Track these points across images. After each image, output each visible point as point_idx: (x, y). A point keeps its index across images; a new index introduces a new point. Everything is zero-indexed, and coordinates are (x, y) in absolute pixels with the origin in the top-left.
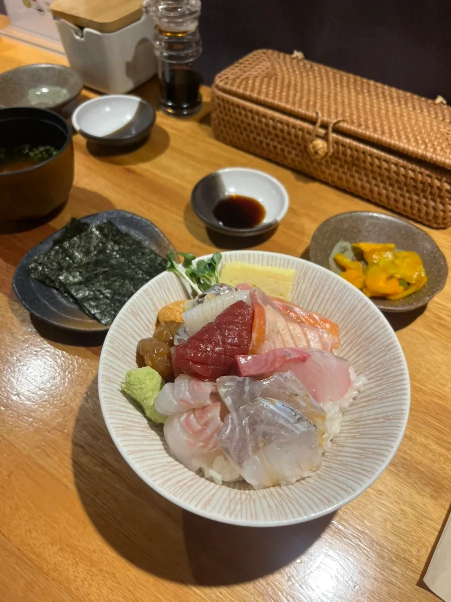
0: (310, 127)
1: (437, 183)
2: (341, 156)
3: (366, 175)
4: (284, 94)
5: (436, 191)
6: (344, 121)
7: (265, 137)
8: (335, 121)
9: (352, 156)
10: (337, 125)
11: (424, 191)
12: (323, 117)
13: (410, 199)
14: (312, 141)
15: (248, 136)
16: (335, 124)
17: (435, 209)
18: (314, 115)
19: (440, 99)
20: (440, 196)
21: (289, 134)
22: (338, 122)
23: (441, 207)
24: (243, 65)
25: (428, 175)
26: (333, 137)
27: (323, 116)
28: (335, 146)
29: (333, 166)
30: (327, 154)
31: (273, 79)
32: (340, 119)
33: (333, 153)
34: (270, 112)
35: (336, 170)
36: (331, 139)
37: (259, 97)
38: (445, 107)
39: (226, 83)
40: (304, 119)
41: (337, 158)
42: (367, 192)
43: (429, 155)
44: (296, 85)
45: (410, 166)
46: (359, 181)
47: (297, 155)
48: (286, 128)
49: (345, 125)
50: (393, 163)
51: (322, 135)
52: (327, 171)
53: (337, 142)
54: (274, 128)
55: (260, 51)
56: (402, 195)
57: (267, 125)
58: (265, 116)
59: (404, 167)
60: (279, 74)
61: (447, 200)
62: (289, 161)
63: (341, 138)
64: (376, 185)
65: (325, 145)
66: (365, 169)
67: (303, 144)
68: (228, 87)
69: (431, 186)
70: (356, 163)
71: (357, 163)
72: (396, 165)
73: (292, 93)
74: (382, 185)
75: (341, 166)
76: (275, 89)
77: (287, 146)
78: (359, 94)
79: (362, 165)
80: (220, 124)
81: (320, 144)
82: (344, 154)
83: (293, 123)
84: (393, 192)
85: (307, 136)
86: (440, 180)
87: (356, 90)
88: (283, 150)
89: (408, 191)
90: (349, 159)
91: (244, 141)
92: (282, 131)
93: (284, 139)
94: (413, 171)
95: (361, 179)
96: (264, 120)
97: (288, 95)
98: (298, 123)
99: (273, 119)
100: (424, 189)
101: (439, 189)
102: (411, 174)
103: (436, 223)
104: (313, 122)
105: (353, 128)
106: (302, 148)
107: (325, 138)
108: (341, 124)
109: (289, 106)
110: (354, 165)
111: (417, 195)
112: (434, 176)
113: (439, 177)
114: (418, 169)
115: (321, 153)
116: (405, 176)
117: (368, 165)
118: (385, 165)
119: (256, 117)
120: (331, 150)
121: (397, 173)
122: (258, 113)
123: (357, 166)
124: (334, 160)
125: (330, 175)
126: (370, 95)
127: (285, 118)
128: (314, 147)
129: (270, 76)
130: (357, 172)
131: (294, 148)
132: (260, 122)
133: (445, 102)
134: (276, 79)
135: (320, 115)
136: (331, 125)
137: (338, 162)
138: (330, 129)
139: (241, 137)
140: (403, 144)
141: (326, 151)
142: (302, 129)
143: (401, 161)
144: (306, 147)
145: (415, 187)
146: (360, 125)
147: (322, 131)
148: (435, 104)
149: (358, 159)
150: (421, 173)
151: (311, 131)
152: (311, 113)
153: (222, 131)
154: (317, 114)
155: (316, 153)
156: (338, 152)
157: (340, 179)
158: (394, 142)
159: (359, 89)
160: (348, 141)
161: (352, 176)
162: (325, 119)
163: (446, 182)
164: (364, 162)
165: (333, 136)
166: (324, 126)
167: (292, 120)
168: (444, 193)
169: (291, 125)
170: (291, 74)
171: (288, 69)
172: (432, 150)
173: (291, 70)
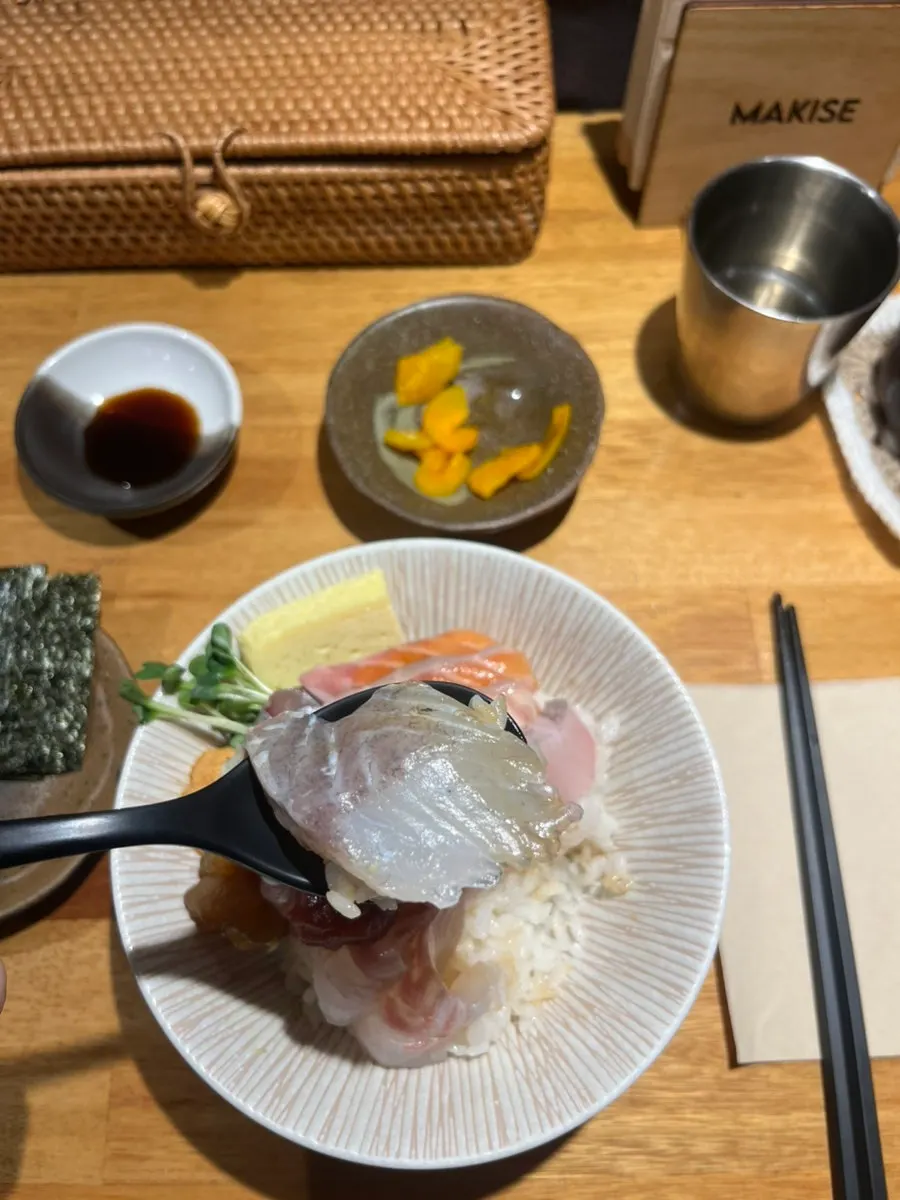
0: (172, 172)
1: (485, 185)
2: (269, 206)
3: (341, 222)
4: (66, 113)
5: (488, 200)
6: (239, 132)
7: (81, 229)
8: (221, 142)
9: (292, 199)
10: (230, 148)
11: (466, 208)
12: (189, 143)
13: (447, 231)
14: (194, 204)
15: (39, 240)
16: (224, 149)
17: (501, 231)
20: (500, 207)
21: (132, 203)
22: (228, 142)
23: (509, 223)
25: (461, 178)
26: (235, 177)
27: (186, 137)
28: (247, 192)
29: (263, 232)
30: (240, 217)
31: (15, 83)
32: (227, 131)
33: (253, 207)
34: (62, 175)
35: (272, 236)
36: (232, 184)
37: (16, 152)
40: (148, 160)
41: (265, 212)
42: (358, 251)
43: (445, 138)
44: (76, 77)
45: (419, 173)
46: (332, 238)
47: (173, 239)
48: (117, 194)
49: (245, 142)
50: (383, 181)
51: (207, 180)
52: (256, 245)
53: (247, 183)
54: (91, 204)
56: (428, 231)
57: (71, 204)
58: (54, 188)
59: (410, 180)
60: (21, 62)
61: (515, 206)
62: (163, 254)
63: (250, 171)
64: (370, 232)
65: (227, 200)
66: (331, 212)
67: (175, 214)
69: (475, 194)
70: (307, 204)
71: (309, 207)
72: (391, 180)
73: (79, 101)
74: (379, 228)
75: (280, 225)
76: (38, 112)
77: (140, 228)
78: (222, 36)
79: (321, 206)
81: (214, 204)
82: (274, 199)
83: (128, 179)
84: (408, 231)
85: (176, 194)
86: (488, 178)
87: (212, 30)
88: (136, 240)
89: (436, 220)
90: (289, 205)
91: (36, 253)
92: (112, 203)
93: (126, 217)
94: (429, 179)
95: (332, 233)
96: (57, 197)
97: (76, 115)
98: (140, 173)
99: (76, 186)
100: (464, 204)
101: (494, 194)
102: (428, 187)
104: (173, 159)
105: (266, 141)
106: (177, 219)
107: (217, 184)
108: (236, 142)
109: (97, 147)
110: (304, 212)
111: (457, 219)
112: (473, 175)
113: (485, 174)
114: (437, 173)
115: (228, 221)
116: (419, 195)
117: (336, 204)
118: (369, 190)
119: (37, 197)
120: (246, 206)
121: (400, 196)
122: (35, 188)
123: (313, 212)
125: (265, 248)
126: (246, 28)
127: (103, 174)
128: (206, 216)
130: (318, 222)
131: (160, 228)
132: (50, 203)
134: (23, 79)
135: (181, 142)
136: (217, 154)
137: (270, 220)
138: (220, 164)
139: (24, 248)
140: (384, 138)
141: (234, 212)
142: (155, 184)
143: (399, 172)
144: (185, 217)
145: (446, 208)
146: (275, 126)
147: (202, 172)
149: (309, 199)
150: (446, 179)
151: (178, 182)
152: (156, 144)
154: (171, 139)
155: (217, 225)
156: (259, 200)
157: (289, 248)
158: (363, 138)
159: (214, 22)
160: (267, 171)
161: (311, 234)
162: (196, 143)
163: (499, 176)
164: (325, 199)
165: (232, 172)
166: (203, 158)
167: (121, 173)
168: (505, 198)
169: (126, 184)
170: (48, 50)
171: (30, 39)
172: (445, 125)
173: (39, 40)
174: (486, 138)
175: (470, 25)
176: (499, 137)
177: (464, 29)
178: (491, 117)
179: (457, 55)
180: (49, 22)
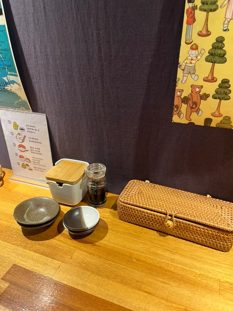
0: (164, 216)
3: (191, 233)
4: (149, 201)
5: (222, 238)
7: (144, 219)
8: (175, 214)
9: (184, 226)
12: (169, 212)
13: (212, 241)
14: (166, 222)
15: (136, 219)
16: (175, 215)
17: (223, 245)
18: (165, 211)
19: (208, 196)
20: (224, 240)
21: (155, 218)
23: (225, 244)
24: (127, 189)
25: (217, 233)
26: (175, 220)
28: (176, 222)
30: (173, 226)
32: (176, 212)
33: (176, 225)
34: (146, 211)
35: (177, 231)
37: (140, 205)
38: (211, 198)
39: (125, 200)
40: (160, 213)
41: (178, 227)
43: (216, 225)
44: (152, 196)
45: (209, 229)
47: (159, 226)
49: (179, 215)
50: (202, 228)
51: (170, 219)
52: (174, 231)
54: (148, 216)
55: (131, 181)
56: (208, 240)
57: (145, 215)
59: (207, 230)
60: (143, 191)
61: (227, 241)
62: (156, 228)
63: (178, 220)
64: (196, 236)
65: (172, 223)
68: (126, 201)
69: (220, 236)
70: (186, 228)
73: (152, 200)
74: (198, 236)
75: (180, 230)
76: (145, 200)
77: (154, 222)
78: (177, 197)
79: (189, 229)
80: (122, 214)
81: (170, 223)
82: (180, 225)
84: (204, 239)
85: (163, 219)
86: (223, 234)
88: (152, 224)
89: (210, 238)
92: (152, 217)
93: (153, 220)
95: (189, 234)
96: (143, 213)
97: (151, 202)
98: (158, 214)
99: (147, 213)
100: (218, 237)
102: (211, 232)
103: (225, 250)
104: (165, 214)
105: (182, 216)
106: (161, 223)
107: (171, 220)
108: (177, 214)
109: (153, 208)
111: (215, 240)
112: (220, 233)
113: (222, 233)
114: (213, 230)
115: (171, 226)
116: (208, 233)
117: (191, 229)
118: (199, 229)
119: (140, 212)
121: (204, 232)
124: (176, 228)
125: (175, 233)
127: (153, 213)
128: (168, 224)
129: (140, 193)
130: (187, 232)
131: (158, 223)
132: (141, 214)
133: (211, 197)
134: (143, 194)
136: (174, 216)
139: (133, 219)
140: (204, 222)
142: (161, 217)
143: (205, 228)
144: (163, 223)
145: (213, 237)
146: (184, 214)
147: (170, 217)
148: (207, 198)
150: (214, 232)
152: (163, 211)
153: (123, 217)
154: (166, 211)
155: (169, 226)
156: (178, 224)
157: (180, 234)
158: (200, 221)
159: (176, 195)
160: (181, 220)
161: (185, 233)
163: (225, 235)
166: (171, 215)
167: (156, 213)
169: (156, 215)
170: (148, 191)
171: (146, 188)
172: (216, 223)
173: (147, 189)
174: (224, 227)
175: (222, 207)
176: (227, 228)
177: (221, 207)
178: (226, 224)
179: (220, 212)
180: (149, 187)
